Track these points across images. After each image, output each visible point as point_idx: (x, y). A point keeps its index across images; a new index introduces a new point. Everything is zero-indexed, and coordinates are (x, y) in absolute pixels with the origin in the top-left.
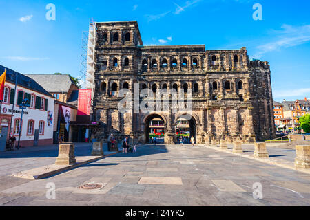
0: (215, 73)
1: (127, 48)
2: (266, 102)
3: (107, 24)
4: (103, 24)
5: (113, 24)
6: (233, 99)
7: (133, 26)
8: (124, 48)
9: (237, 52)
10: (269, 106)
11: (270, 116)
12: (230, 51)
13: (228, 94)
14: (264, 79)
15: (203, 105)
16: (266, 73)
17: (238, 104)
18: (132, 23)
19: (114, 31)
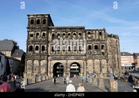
0: (90, 41)
1: (44, 28)
2: (117, 55)
3: (34, 15)
4: (31, 15)
5: (37, 15)
6: (99, 55)
7: (47, 16)
8: (42, 28)
9: (100, 30)
10: (118, 58)
11: (118, 63)
12: (97, 30)
13: (96, 52)
14: (115, 44)
15: (84, 58)
16: (116, 41)
17: (101, 57)
18: (47, 15)
19: (37, 19)
